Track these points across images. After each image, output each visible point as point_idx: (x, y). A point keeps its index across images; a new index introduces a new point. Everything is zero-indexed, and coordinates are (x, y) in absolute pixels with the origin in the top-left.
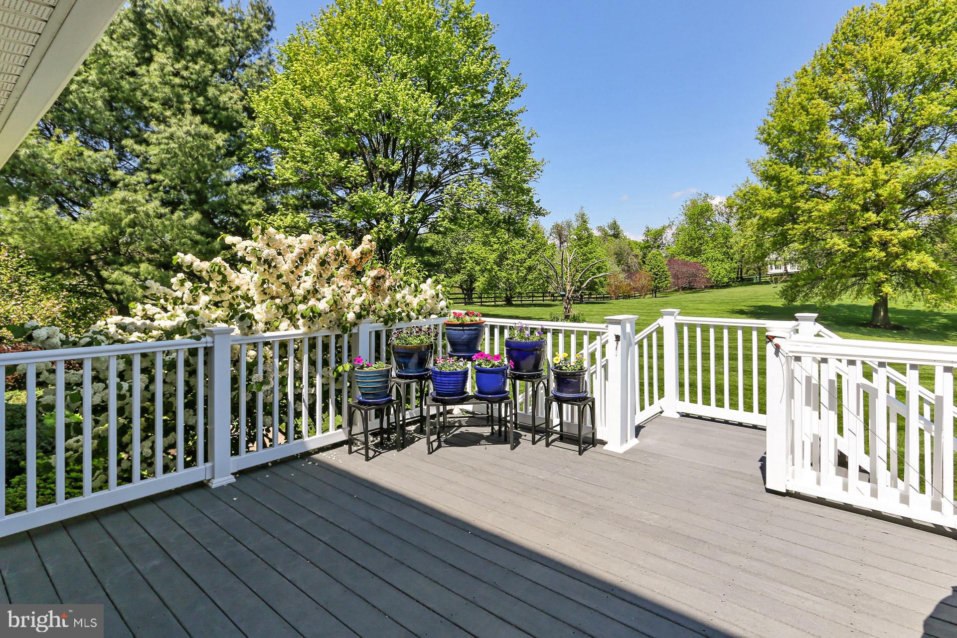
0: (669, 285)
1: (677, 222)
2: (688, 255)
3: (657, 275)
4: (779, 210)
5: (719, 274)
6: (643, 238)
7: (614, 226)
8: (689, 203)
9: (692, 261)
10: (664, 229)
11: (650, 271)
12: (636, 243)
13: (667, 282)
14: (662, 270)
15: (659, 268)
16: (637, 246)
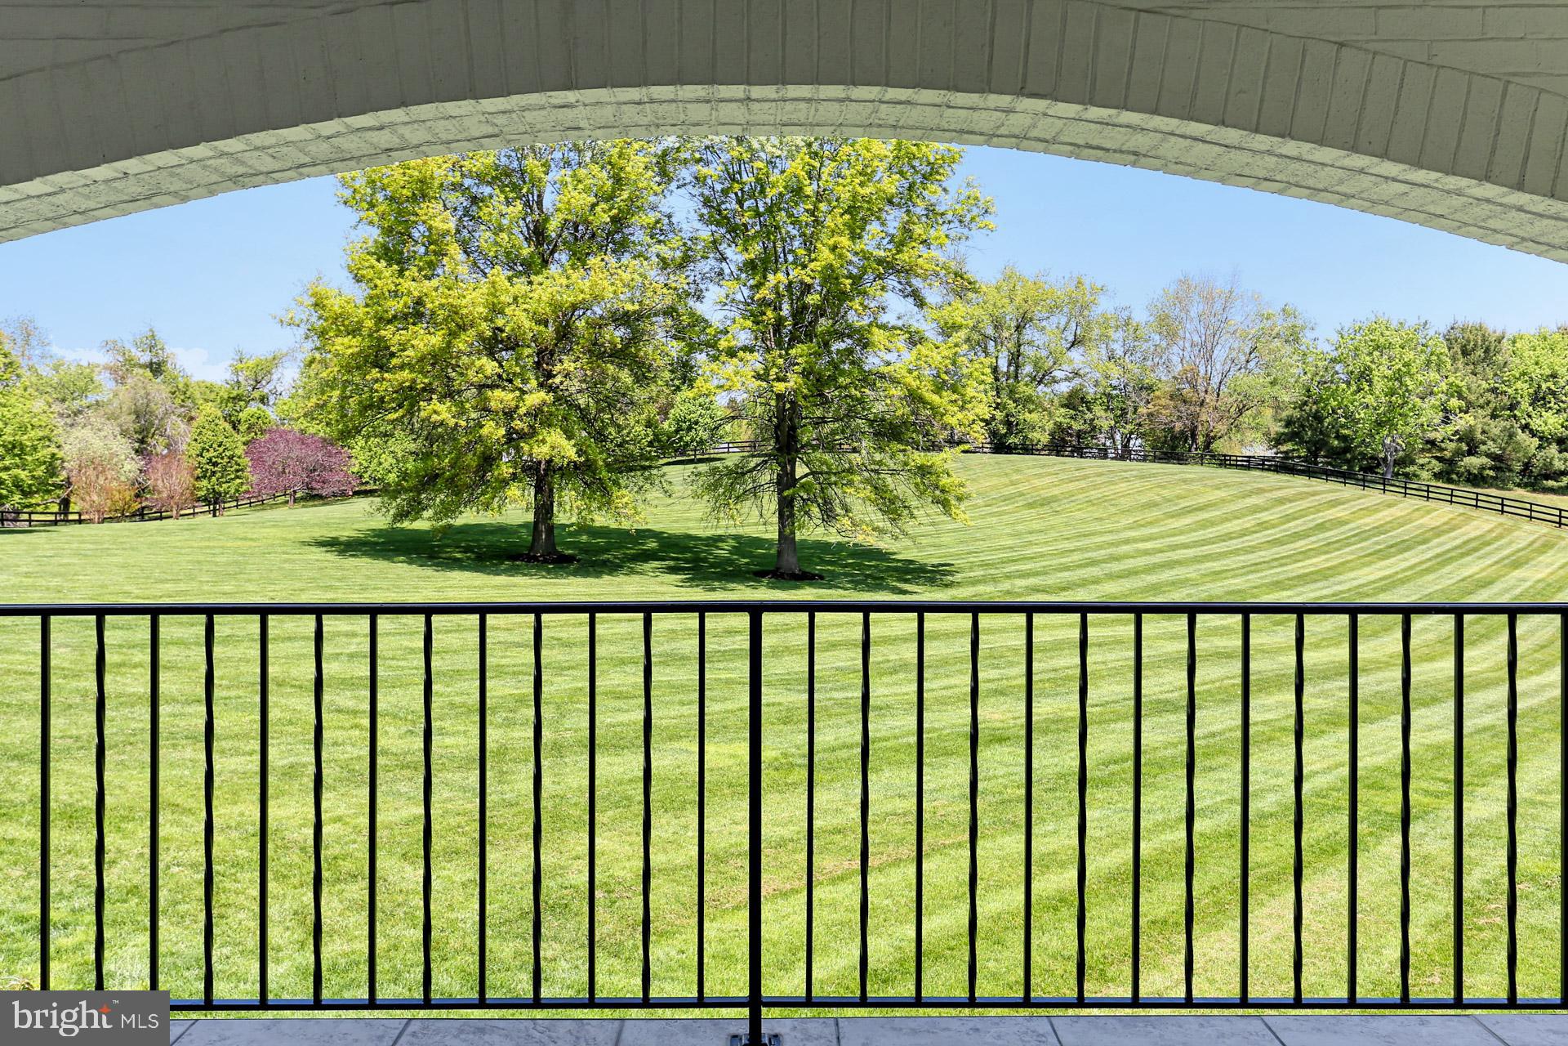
0: (244, 488)
3: (216, 464)
7: (152, 345)
11: (201, 455)
13: (238, 481)
14: (228, 453)
15: (221, 449)
16: (212, 396)
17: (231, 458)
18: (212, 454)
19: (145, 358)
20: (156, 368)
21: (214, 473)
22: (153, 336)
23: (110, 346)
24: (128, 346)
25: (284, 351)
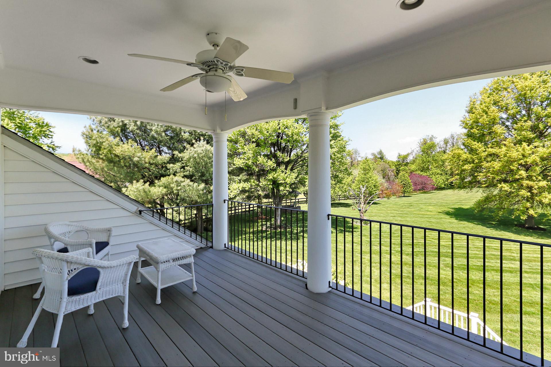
0: (411, 190)
1: (415, 151)
2: (422, 171)
3: (405, 185)
4: (472, 165)
5: (439, 182)
6: (397, 159)
7: (381, 153)
8: (422, 140)
9: (424, 174)
10: (408, 155)
11: (401, 182)
12: (393, 162)
13: (410, 189)
14: (408, 182)
15: (406, 181)
16: (393, 164)
17: (408, 183)
18: (404, 182)
19: (379, 156)
20: (382, 158)
21: (404, 187)
22: (381, 151)
23: (373, 154)
24: (376, 154)
25: (410, 152)
